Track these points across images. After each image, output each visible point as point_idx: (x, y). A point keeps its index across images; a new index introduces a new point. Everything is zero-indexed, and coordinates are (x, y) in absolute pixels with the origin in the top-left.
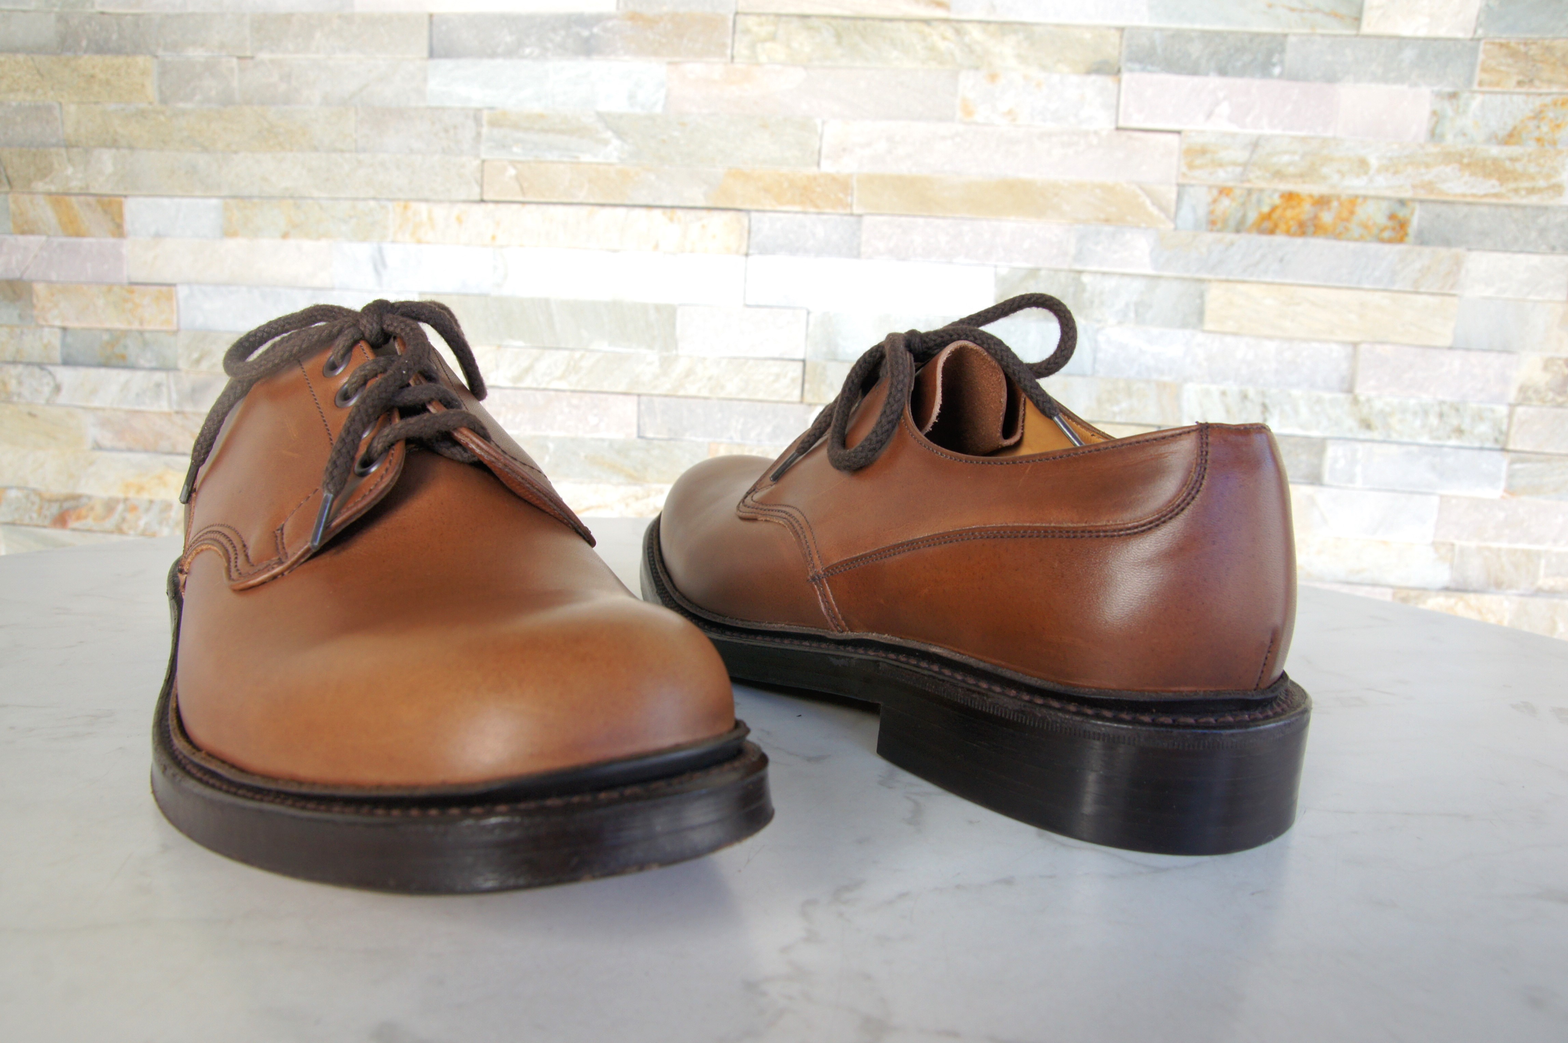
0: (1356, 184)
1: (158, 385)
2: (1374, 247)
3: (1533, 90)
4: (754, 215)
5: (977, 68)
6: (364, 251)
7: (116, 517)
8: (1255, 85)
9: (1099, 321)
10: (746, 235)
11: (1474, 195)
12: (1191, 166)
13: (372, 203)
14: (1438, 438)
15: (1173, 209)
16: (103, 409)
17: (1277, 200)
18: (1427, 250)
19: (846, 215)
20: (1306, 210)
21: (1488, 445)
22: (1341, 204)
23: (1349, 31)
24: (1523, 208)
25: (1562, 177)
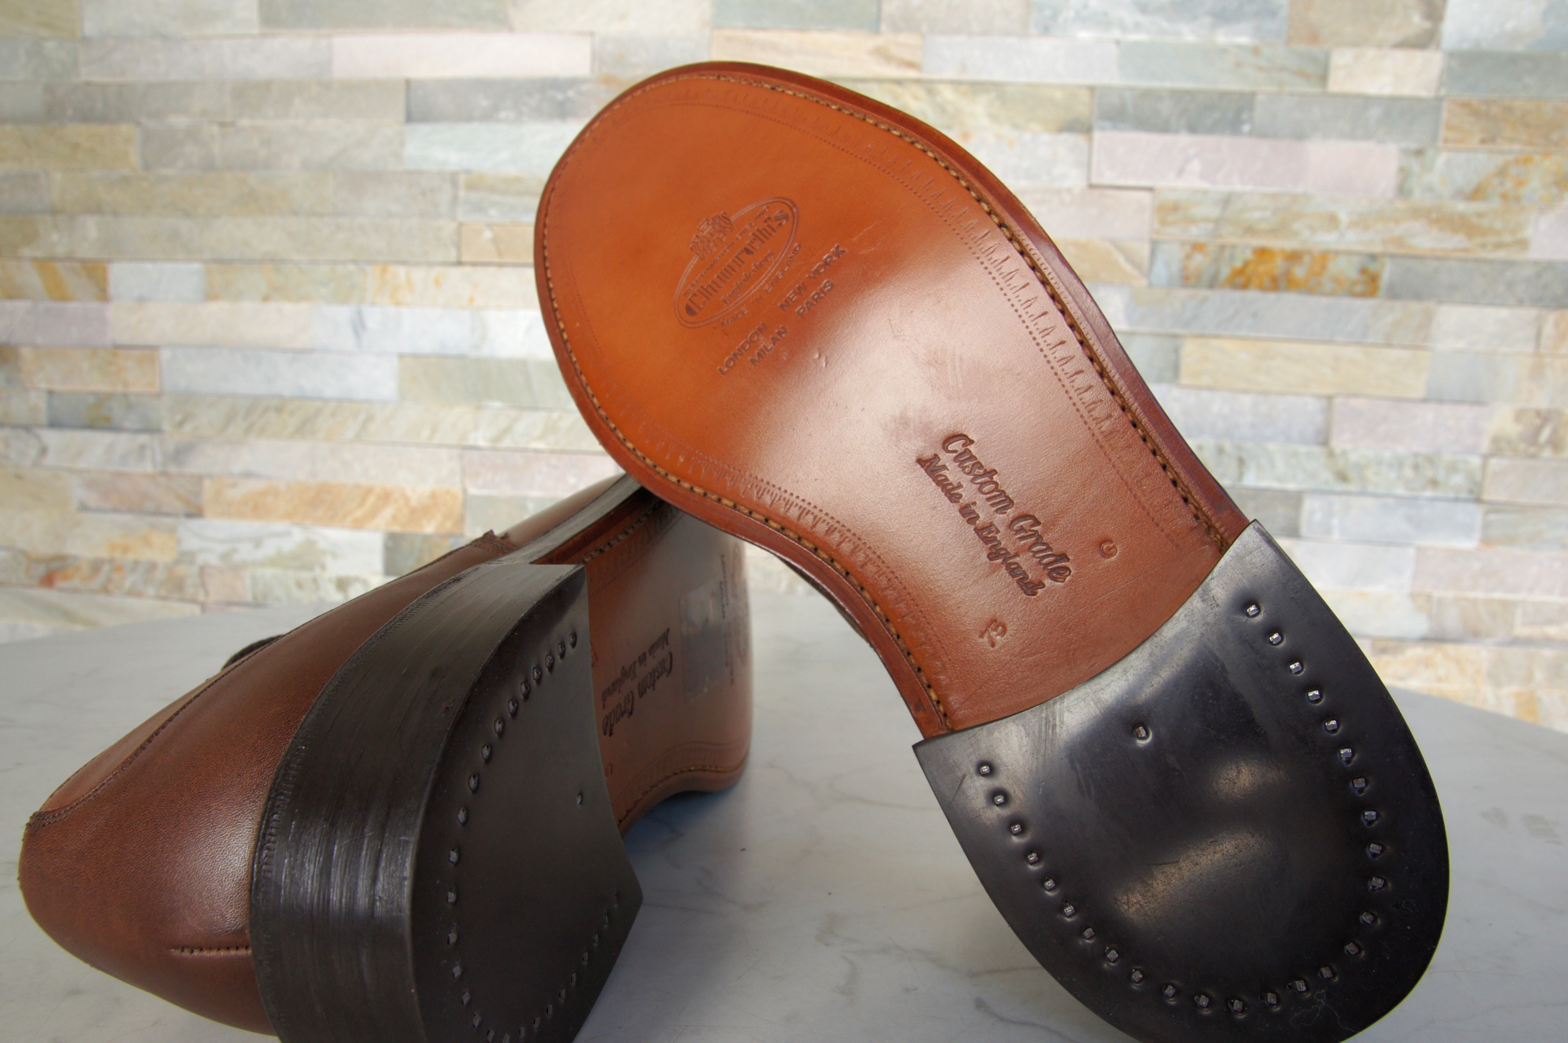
0: (1326, 239)
1: (143, 448)
2: (1346, 302)
3: (1495, 148)
6: (343, 313)
7: (101, 579)
8: (1225, 142)
11: (1443, 250)
12: (1163, 223)
13: (351, 267)
14: (1414, 490)
15: (1146, 264)
16: (89, 471)
17: (1249, 255)
18: (1398, 305)
20: (1278, 265)
21: (1464, 495)
22: (1313, 259)
23: (1315, 90)
24: (1490, 262)
25: (1527, 232)
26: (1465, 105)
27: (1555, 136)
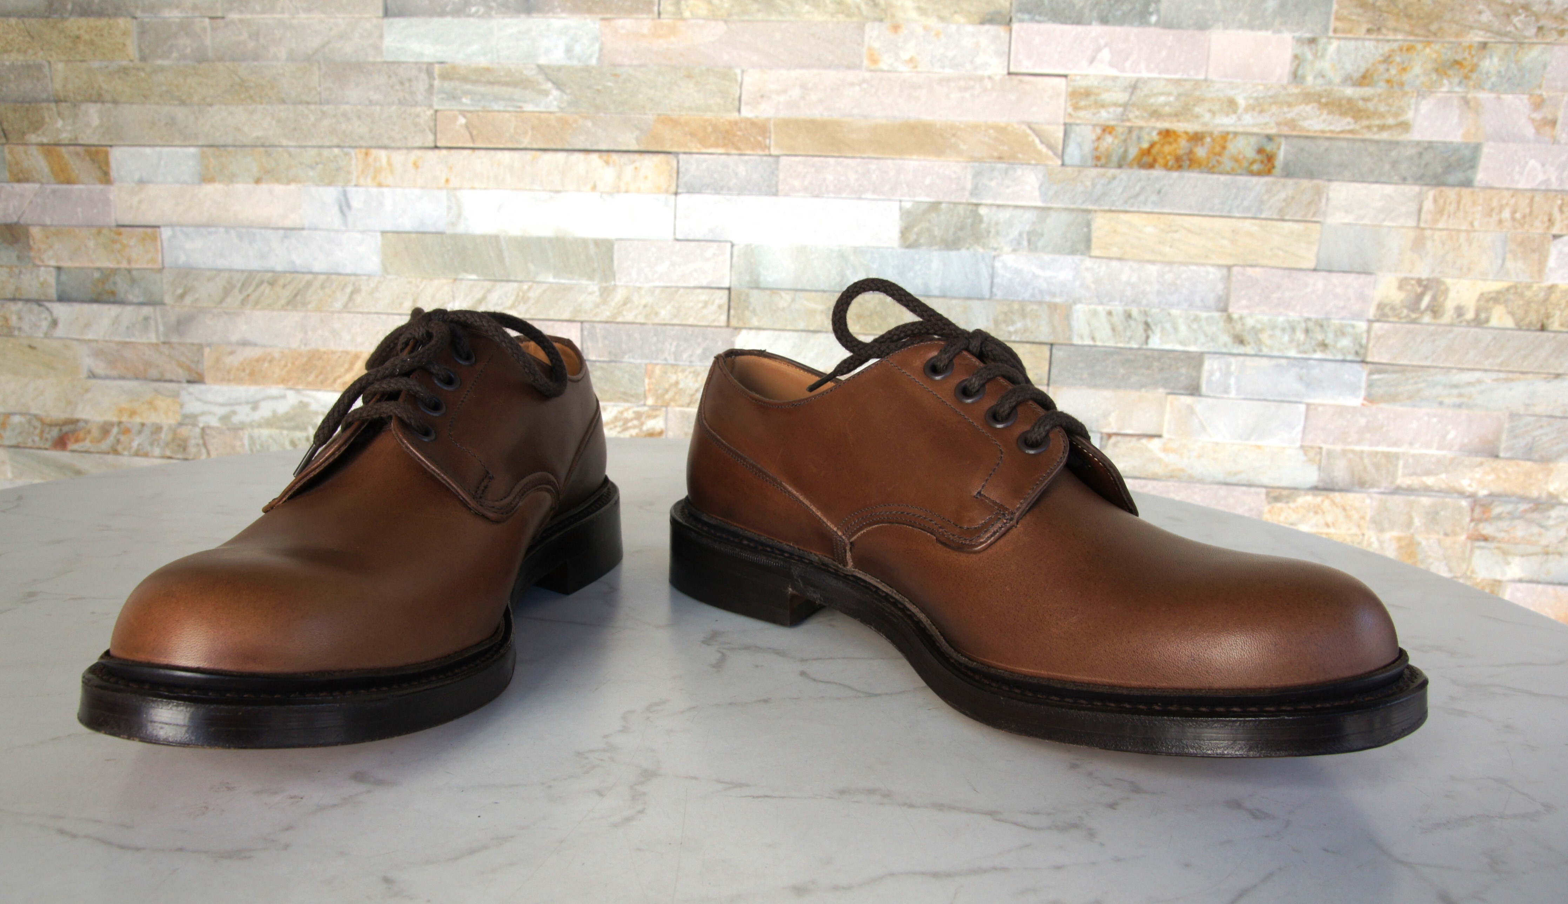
0: (1225, 122)
1: (146, 319)
2: (1243, 180)
3: (1380, 37)
4: (682, 157)
5: (881, 20)
6: (330, 194)
7: (111, 440)
8: (1132, 32)
9: (995, 249)
10: (675, 175)
11: (1332, 132)
12: (1076, 108)
13: (336, 150)
14: (1305, 352)
15: (1060, 147)
16: (97, 341)
17: (1155, 137)
18: (1290, 182)
19: (766, 155)
20: (1183, 144)
21: (1350, 357)
22: (1213, 140)
24: (1377, 142)
25: (1409, 115)
27: (1434, 27)
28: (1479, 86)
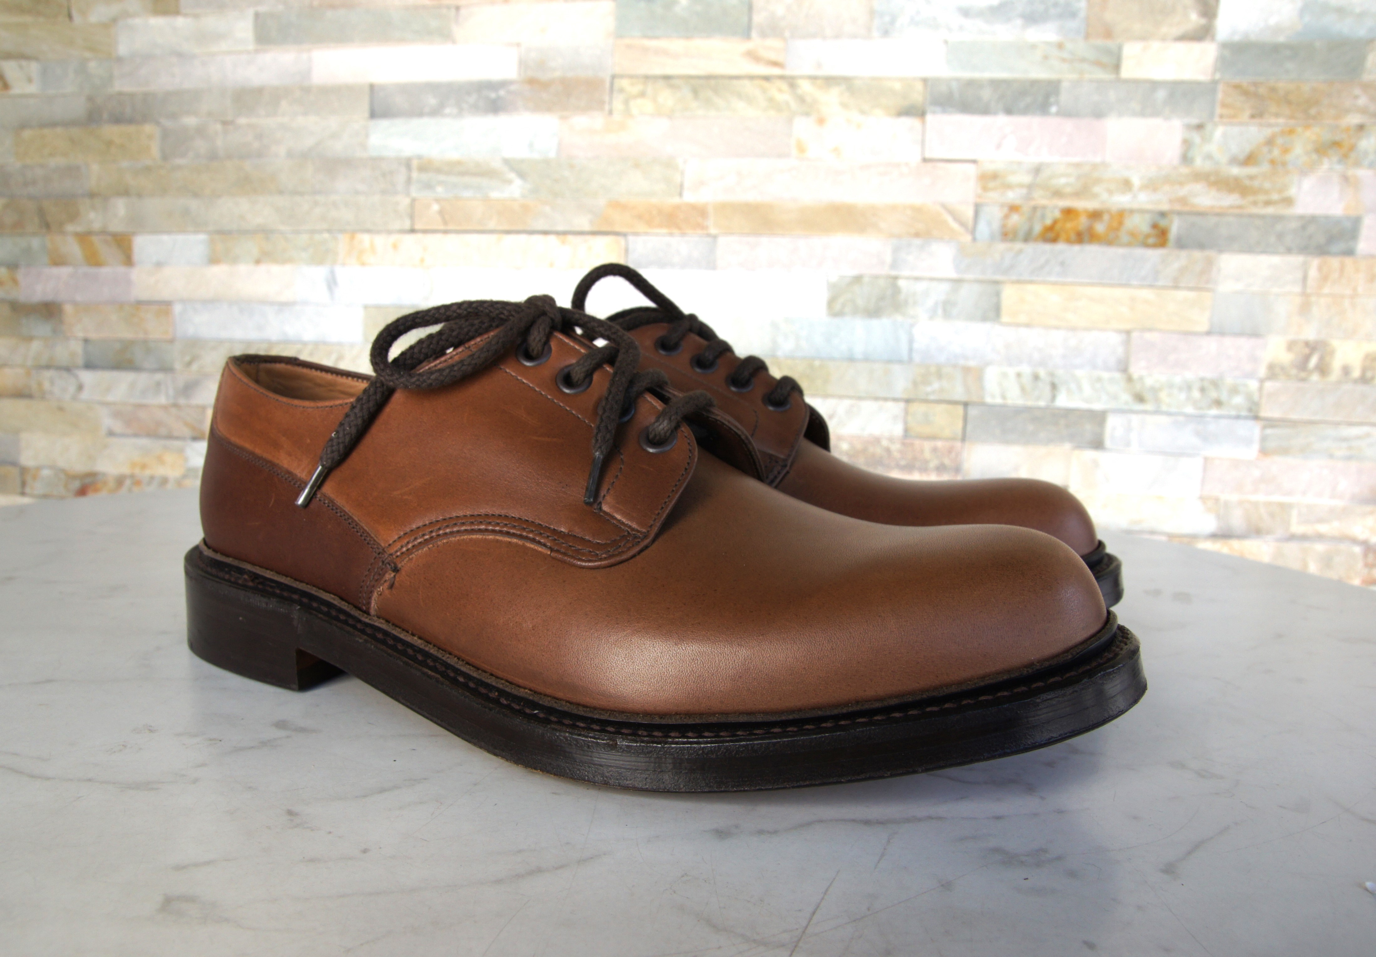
0: (1122, 200)
1: (158, 384)
2: (1140, 252)
3: (1263, 121)
4: (628, 238)
5: (807, 114)
6: (319, 273)
7: (125, 490)
8: (1035, 121)
9: (913, 317)
10: (624, 253)
11: (1220, 208)
12: (985, 189)
13: (326, 235)
14: (1201, 409)
15: (970, 223)
16: (115, 403)
17: (1057, 214)
18: (1184, 254)
19: (705, 235)
20: (1083, 222)
21: (1244, 413)
22: (1111, 217)
23: (1112, 77)
24: (1262, 217)
25: (1292, 191)
26: (1237, 87)
27: (1313, 111)
28: (1358, 164)
